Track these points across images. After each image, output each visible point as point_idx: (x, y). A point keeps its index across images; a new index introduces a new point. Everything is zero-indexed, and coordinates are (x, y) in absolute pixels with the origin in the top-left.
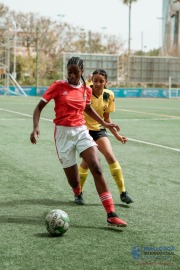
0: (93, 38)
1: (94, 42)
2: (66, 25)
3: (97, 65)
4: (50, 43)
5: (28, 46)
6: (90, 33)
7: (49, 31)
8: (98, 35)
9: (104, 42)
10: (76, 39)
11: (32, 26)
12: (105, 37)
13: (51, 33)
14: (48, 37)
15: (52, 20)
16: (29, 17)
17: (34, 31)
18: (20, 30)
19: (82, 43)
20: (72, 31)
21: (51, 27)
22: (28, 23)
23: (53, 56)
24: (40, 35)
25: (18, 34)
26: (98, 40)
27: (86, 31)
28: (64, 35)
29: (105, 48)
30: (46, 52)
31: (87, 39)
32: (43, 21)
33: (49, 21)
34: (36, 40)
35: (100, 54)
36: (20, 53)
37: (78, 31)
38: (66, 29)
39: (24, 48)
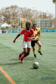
0: (44, 14)
1: (44, 15)
2: (35, 10)
3: (46, 22)
4: (31, 16)
5: (24, 17)
6: (43, 13)
7: (30, 13)
8: (45, 13)
9: (48, 15)
10: (39, 15)
11: (25, 11)
12: (48, 14)
13: (31, 13)
14: (30, 15)
15: (31, 9)
16: (24, 9)
17: (26, 13)
18: (21, 13)
19: (41, 16)
20: (37, 12)
21: (31, 11)
22: (24, 11)
23: (32, 20)
24: (28, 14)
25: (21, 14)
26: (46, 15)
27: (42, 12)
28: (35, 14)
29: (48, 17)
30: (30, 19)
31: (42, 15)
32: (28, 10)
33: (30, 10)
34: (26, 16)
35: (46, 19)
36: (22, 20)
37: (39, 12)
38: (36, 12)
39: (23, 18)
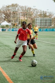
0: (44, 13)
1: (44, 14)
2: (36, 9)
4: (31, 15)
5: (24, 16)
6: (43, 12)
7: (31, 11)
8: (46, 12)
9: (48, 14)
10: (39, 13)
11: (25, 10)
12: (48, 12)
13: (31, 12)
14: (30, 13)
15: (32, 8)
16: (25, 7)
17: (26, 11)
18: (22, 11)
19: (41, 15)
20: (38, 11)
21: (31, 10)
22: (24, 9)
23: (32, 19)
24: (28, 13)
25: (21, 12)
26: (46, 14)
27: (42, 11)
29: (48, 16)
30: (30, 18)
31: (42, 13)
32: (29, 8)
33: (31, 8)
34: (27, 14)
35: (46, 18)
36: (22, 18)
37: (40, 11)
38: (36, 11)
39: (23, 17)
